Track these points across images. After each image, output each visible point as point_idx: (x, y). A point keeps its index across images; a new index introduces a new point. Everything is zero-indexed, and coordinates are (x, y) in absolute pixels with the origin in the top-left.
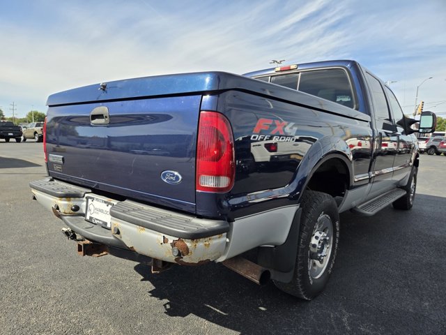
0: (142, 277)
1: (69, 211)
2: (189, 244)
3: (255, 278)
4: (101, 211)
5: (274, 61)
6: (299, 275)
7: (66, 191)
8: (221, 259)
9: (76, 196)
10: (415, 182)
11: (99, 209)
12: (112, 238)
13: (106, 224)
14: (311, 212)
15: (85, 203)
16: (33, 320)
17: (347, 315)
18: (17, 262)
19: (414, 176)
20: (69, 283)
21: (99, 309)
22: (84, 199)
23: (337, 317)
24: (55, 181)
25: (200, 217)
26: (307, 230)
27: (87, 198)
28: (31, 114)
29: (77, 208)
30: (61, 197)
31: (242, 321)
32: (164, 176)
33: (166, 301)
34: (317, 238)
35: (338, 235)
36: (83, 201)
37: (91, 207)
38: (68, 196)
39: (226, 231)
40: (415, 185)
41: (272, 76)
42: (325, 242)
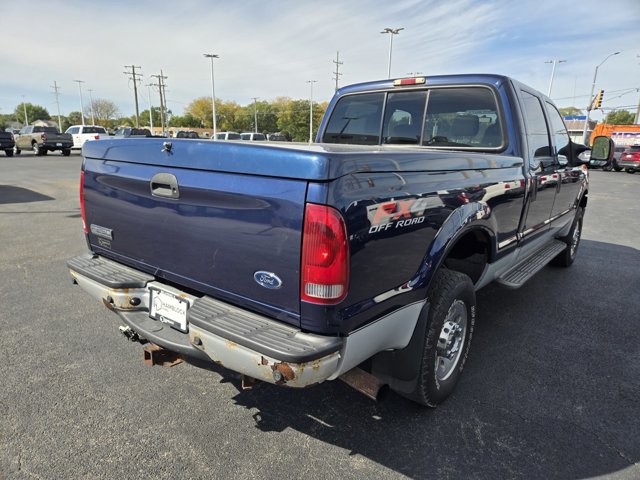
0: (221, 378)
1: (127, 305)
2: (294, 368)
3: (372, 394)
4: (172, 308)
5: (388, 30)
6: (424, 381)
7: (122, 280)
8: (333, 377)
9: (136, 286)
10: (580, 229)
11: (169, 305)
12: (191, 347)
13: (179, 325)
14: (440, 302)
15: (147, 295)
16: (92, 442)
17: (481, 425)
18: (53, 359)
19: (579, 221)
20: (128, 389)
21: (173, 424)
22: (147, 289)
23: (468, 429)
24: (101, 259)
25: (305, 331)
26: (434, 327)
27: (151, 289)
28: (21, 108)
29: (138, 301)
30: (116, 287)
31: (352, 436)
32: (259, 276)
33: (255, 410)
34: (446, 330)
35: (473, 323)
36: (145, 292)
37: (156, 301)
38: (125, 287)
39: (339, 348)
40: (579, 233)
41: (389, 92)
42: (457, 334)
